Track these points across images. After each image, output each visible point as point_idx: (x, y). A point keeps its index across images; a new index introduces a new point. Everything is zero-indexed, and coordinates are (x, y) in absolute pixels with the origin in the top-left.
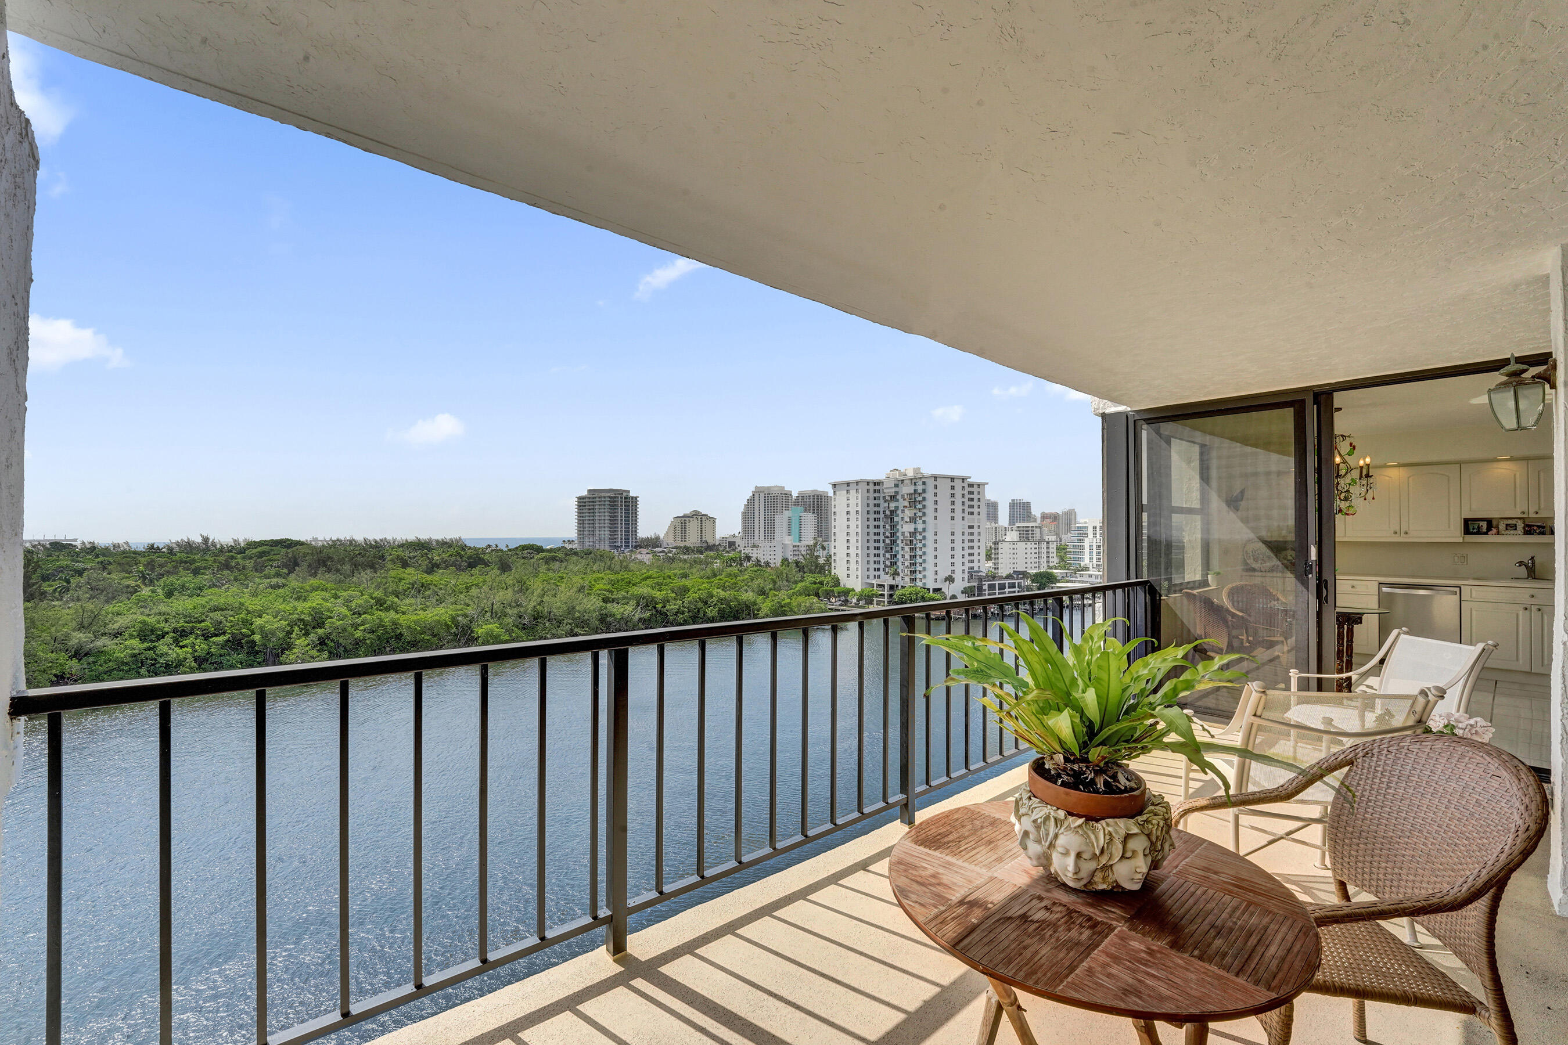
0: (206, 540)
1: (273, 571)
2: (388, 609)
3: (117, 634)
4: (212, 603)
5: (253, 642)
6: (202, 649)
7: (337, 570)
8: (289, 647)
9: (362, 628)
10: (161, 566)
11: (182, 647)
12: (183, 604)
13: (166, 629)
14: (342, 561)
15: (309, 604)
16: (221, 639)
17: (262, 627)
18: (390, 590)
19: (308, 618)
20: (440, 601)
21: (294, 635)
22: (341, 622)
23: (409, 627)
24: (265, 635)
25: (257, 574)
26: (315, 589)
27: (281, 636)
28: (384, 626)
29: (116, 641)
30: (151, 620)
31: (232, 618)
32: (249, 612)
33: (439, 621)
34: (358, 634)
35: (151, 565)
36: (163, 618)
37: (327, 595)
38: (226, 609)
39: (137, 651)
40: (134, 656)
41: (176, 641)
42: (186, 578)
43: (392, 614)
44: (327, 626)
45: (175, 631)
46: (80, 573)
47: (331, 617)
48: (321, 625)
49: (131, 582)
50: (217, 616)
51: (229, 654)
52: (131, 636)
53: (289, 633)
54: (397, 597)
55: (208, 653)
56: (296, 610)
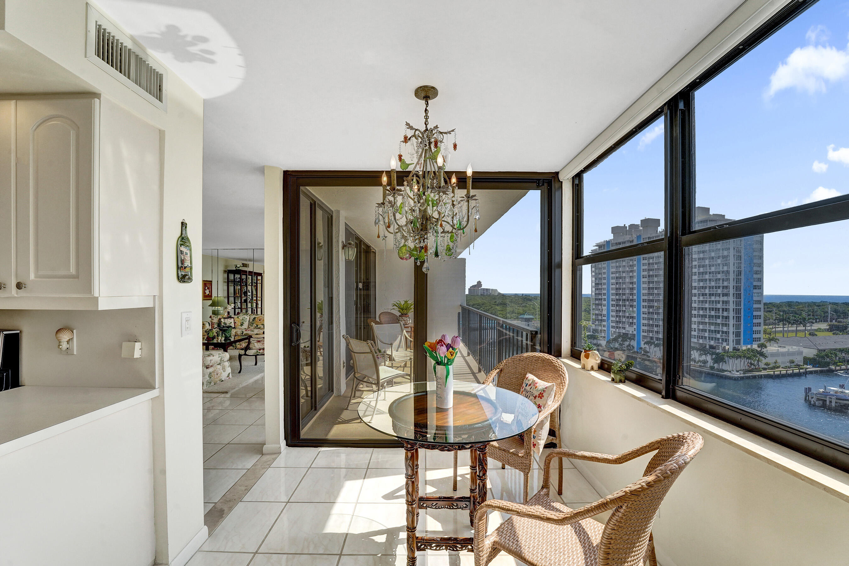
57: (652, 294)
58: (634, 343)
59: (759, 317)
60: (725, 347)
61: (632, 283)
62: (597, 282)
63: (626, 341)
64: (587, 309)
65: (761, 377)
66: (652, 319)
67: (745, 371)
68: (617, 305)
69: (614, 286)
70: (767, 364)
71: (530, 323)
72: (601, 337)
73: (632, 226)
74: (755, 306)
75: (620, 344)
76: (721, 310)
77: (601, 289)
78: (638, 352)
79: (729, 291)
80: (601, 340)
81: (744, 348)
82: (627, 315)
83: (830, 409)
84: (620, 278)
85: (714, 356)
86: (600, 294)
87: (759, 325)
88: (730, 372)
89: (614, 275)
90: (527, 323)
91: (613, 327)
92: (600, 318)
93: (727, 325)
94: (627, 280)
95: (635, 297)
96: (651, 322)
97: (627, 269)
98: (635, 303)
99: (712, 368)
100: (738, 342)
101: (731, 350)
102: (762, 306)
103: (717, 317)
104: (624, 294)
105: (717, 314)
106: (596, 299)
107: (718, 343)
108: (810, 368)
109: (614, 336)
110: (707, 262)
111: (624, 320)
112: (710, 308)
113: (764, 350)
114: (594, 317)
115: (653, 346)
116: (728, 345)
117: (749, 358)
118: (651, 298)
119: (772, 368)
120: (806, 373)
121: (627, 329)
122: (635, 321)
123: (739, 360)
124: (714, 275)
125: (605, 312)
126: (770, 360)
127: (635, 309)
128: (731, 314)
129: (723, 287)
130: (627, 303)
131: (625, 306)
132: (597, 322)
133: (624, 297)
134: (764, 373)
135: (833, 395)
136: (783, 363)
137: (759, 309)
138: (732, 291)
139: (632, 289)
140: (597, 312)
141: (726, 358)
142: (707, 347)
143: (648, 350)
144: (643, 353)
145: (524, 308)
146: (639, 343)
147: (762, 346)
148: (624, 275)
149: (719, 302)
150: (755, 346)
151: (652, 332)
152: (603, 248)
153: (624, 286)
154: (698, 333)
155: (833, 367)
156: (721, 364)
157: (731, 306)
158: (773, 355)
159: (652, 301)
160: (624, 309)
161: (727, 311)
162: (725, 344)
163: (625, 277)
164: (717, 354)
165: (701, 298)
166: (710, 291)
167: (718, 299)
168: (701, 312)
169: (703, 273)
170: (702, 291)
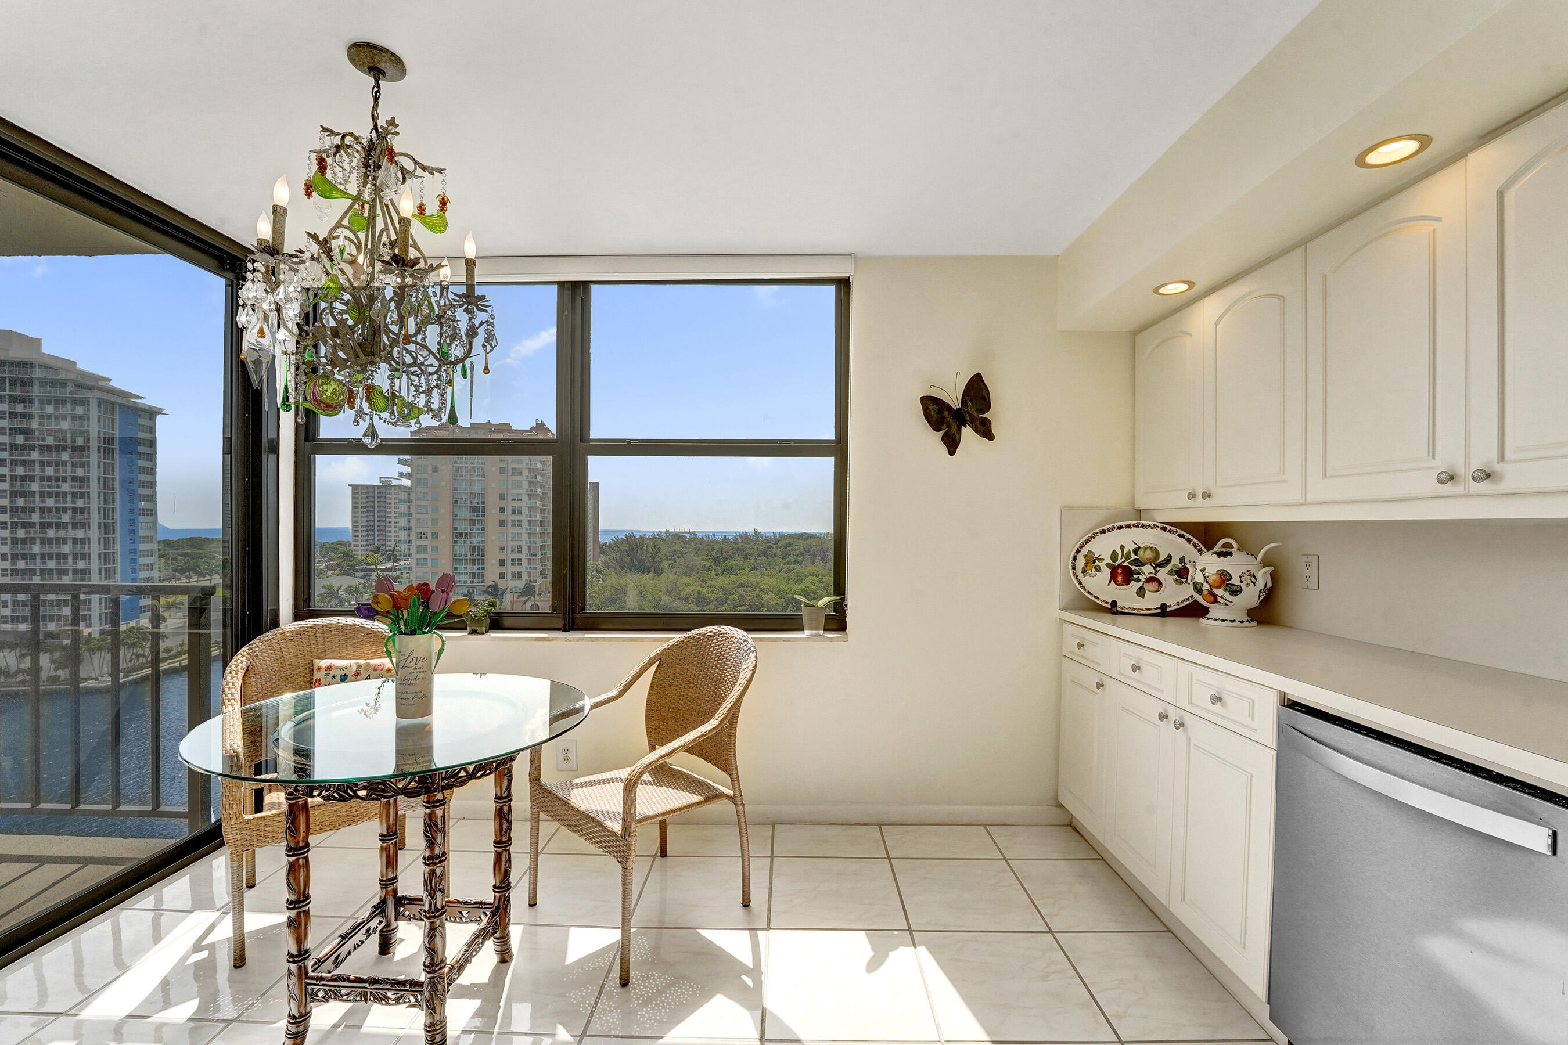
0: (756, 532)
3: (686, 599)
4: (740, 581)
15: (802, 586)
26: (812, 574)
30: (704, 590)
31: (750, 594)
32: (761, 590)
42: (738, 562)
45: (716, 599)
46: (684, 554)
52: (693, 602)
56: (791, 590)
59: (150, 567)
60: (80, 632)
67: (128, 672)
70: (167, 651)
74: (143, 546)
76: (70, 558)
79: (89, 519)
81: (123, 628)
85: (57, 654)
88: (95, 679)
99: (53, 680)
100: (110, 619)
101: (95, 636)
102: (154, 546)
103: (62, 572)
105: (61, 566)
110: (35, 455)
112: (42, 554)
116: (88, 626)
117: (132, 645)
119: (175, 657)
123: (110, 651)
124: (53, 483)
129: (75, 510)
137: (149, 553)
138: (95, 518)
141: (85, 654)
142: (40, 637)
149: (64, 541)
154: (14, 611)
157: (95, 549)
158: (175, 631)
161: (85, 559)
165: (21, 533)
166: (41, 517)
167: (62, 534)
168: (21, 565)
169: (24, 478)
170: (24, 517)
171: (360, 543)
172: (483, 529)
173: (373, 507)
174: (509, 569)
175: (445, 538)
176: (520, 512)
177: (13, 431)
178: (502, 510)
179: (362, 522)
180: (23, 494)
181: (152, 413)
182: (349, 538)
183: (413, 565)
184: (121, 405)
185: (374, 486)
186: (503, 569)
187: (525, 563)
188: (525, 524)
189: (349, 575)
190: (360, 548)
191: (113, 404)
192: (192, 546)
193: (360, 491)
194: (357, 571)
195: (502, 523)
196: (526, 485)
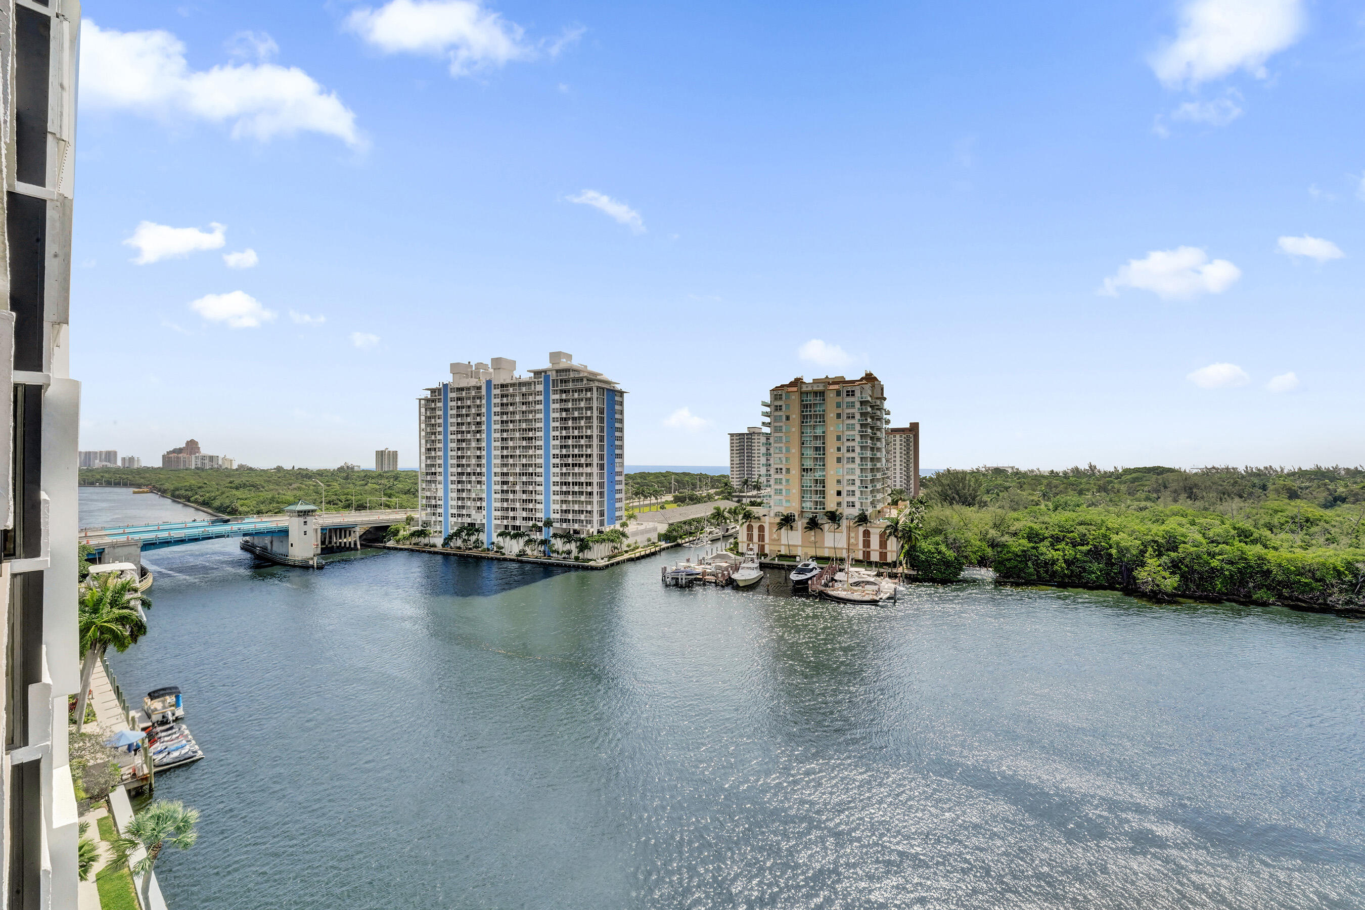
1: (1143, 496)
2: (1255, 542)
3: (1015, 534)
4: (1081, 519)
5: (1111, 555)
6: (1070, 554)
7: (1203, 498)
8: (1143, 564)
9: (1220, 557)
10: (1056, 487)
11: (1058, 550)
12: (1062, 517)
13: (1046, 535)
14: (1208, 489)
15: (1165, 528)
16: (1085, 548)
17: (1118, 544)
18: (1262, 522)
19: (1161, 540)
20: (1331, 541)
21: (1147, 555)
22: (1195, 549)
23: (1280, 565)
24: (1121, 551)
25: (1129, 497)
26: (1175, 514)
27: (1134, 553)
28: (1246, 559)
29: (1014, 538)
30: (1036, 527)
31: (1094, 532)
32: (1108, 529)
33: (1324, 564)
34: (1215, 563)
35: (1049, 485)
36: (1044, 526)
37: (1184, 520)
38: (1091, 524)
39: (1025, 549)
40: (1024, 551)
41: (1052, 545)
42: (1071, 497)
43: (1258, 549)
44: (1180, 550)
45: (1052, 537)
46: (1007, 489)
47: (1184, 543)
48: (1175, 549)
49: (1036, 498)
50: (1082, 529)
51: (1091, 562)
52: (1023, 538)
53: (1143, 552)
54: (1271, 530)
55: (1075, 558)
56: (1150, 531)
57: (506, 465)
58: (483, 537)
59: (620, 491)
60: (588, 531)
61: (479, 449)
62: (429, 446)
63: (473, 534)
64: (412, 490)
65: (624, 562)
66: (507, 500)
67: (610, 558)
68: (459, 482)
69: (454, 453)
70: (629, 546)
71: (309, 519)
72: (436, 532)
73: (479, 365)
74: (617, 478)
75: (465, 541)
76: (585, 485)
77: (435, 457)
78: (488, 550)
79: (593, 461)
80: (435, 537)
81: (608, 530)
82: (473, 495)
83: (681, 587)
84: (463, 441)
85: (578, 543)
86: (434, 466)
87: (620, 500)
88: (595, 560)
89: (454, 437)
90: (302, 520)
91: (453, 515)
92: (433, 502)
93: (590, 503)
94: (474, 444)
95: (484, 470)
96: (505, 505)
97: (473, 428)
98: (484, 479)
99: (577, 559)
100: (602, 523)
101: (595, 533)
102: (622, 478)
103: (581, 493)
104: (469, 465)
105: (581, 490)
106: (427, 474)
107: (583, 526)
108: (664, 544)
109: (456, 528)
110: (570, 423)
111: (469, 503)
112: (573, 483)
113: (626, 530)
114: (424, 501)
115: (508, 537)
116: (592, 527)
117: (612, 541)
118: (505, 470)
119: (633, 550)
120: (660, 551)
121: (473, 517)
122: (484, 504)
123: (603, 544)
124: (578, 440)
125: (440, 493)
126: (631, 541)
127: (484, 487)
128: (595, 489)
129: (587, 456)
130: (473, 478)
131: (470, 482)
132: (429, 509)
133: (469, 470)
134: (626, 556)
135: (683, 572)
136: (642, 542)
137: (620, 482)
138: (595, 460)
139: (479, 457)
140: (428, 494)
141: (591, 544)
142: (571, 532)
143: (502, 544)
144: (495, 550)
145: (295, 492)
146: (489, 536)
147: (624, 525)
148: (469, 437)
149: (582, 474)
150: (618, 527)
151: (507, 518)
152: (437, 394)
153: (469, 453)
154: (561, 516)
155: (679, 541)
156: (586, 551)
157: (595, 480)
158: (635, 534)
159: (507, 474)
160: (469, 487)
161: (591, 486)
162: (589, 526)
163: (470, 440)
164: (582, 540)
165: (564, 470)
166: (573, 460)
167: (581, 470)
168: (564, 488)
169: (565, 438)
170: (565, 461)
171: (735, 476)
172: (824, 465)
173: (744, 449)
174: (845, 499)
175: (795, 472)
176: (853, 451)
177: (562, 410)
178: (839, 449)
179: (736, 460)
180: (565, 447)
181: (621, 393)
182: (728, 473)
183: (772, 493)
184: (608, 390)
185: (743, 434)
186: (839, 499)
187: (858, 494)
188: (858, 461)
189: (728, 499)
190: (735, 480)
191: (603, 389)
192: (641, 478)
193: (735, 438)
194: (734, 496)
195: (839, 460)
196: (858, 427)
